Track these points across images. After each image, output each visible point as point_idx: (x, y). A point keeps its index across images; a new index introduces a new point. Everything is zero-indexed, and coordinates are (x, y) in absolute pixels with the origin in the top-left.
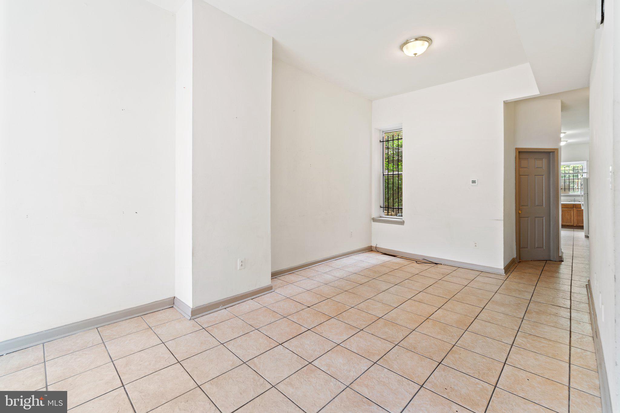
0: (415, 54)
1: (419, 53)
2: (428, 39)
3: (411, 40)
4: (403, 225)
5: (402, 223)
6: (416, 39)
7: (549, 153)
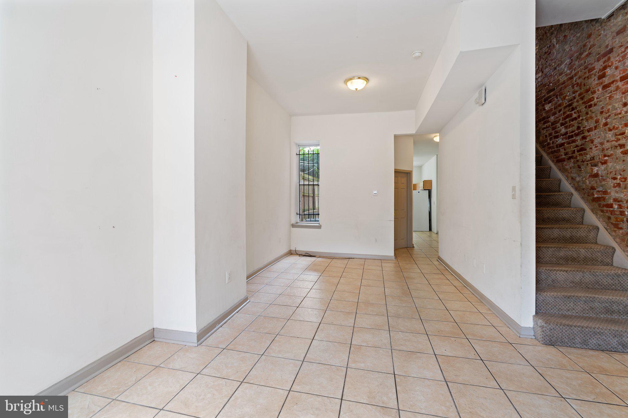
0: (356, 89)
1: (359, 88)
2: (367, 79)
3: (355, 78)
4: (321, 229)
5: (319, 227)
6: (359, 78)
7: (407, 173)
